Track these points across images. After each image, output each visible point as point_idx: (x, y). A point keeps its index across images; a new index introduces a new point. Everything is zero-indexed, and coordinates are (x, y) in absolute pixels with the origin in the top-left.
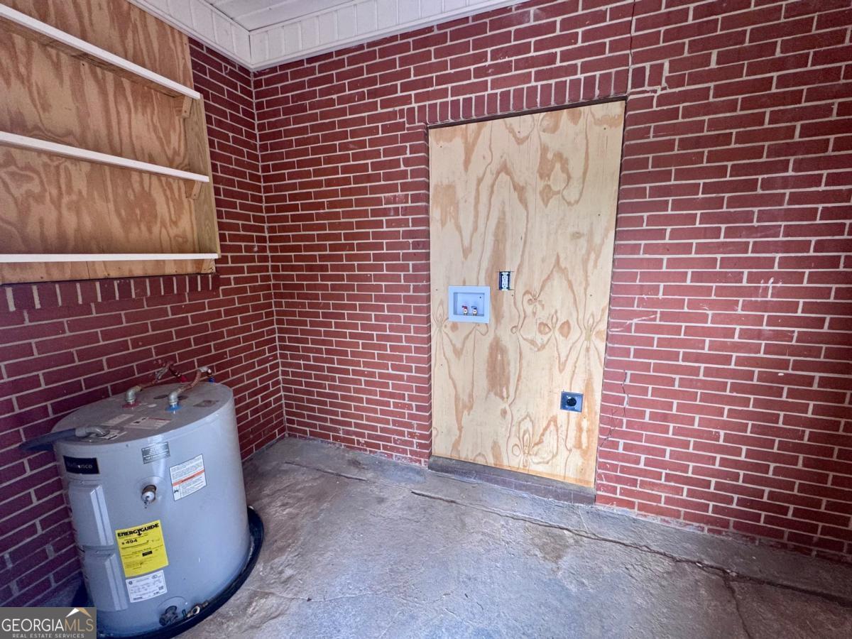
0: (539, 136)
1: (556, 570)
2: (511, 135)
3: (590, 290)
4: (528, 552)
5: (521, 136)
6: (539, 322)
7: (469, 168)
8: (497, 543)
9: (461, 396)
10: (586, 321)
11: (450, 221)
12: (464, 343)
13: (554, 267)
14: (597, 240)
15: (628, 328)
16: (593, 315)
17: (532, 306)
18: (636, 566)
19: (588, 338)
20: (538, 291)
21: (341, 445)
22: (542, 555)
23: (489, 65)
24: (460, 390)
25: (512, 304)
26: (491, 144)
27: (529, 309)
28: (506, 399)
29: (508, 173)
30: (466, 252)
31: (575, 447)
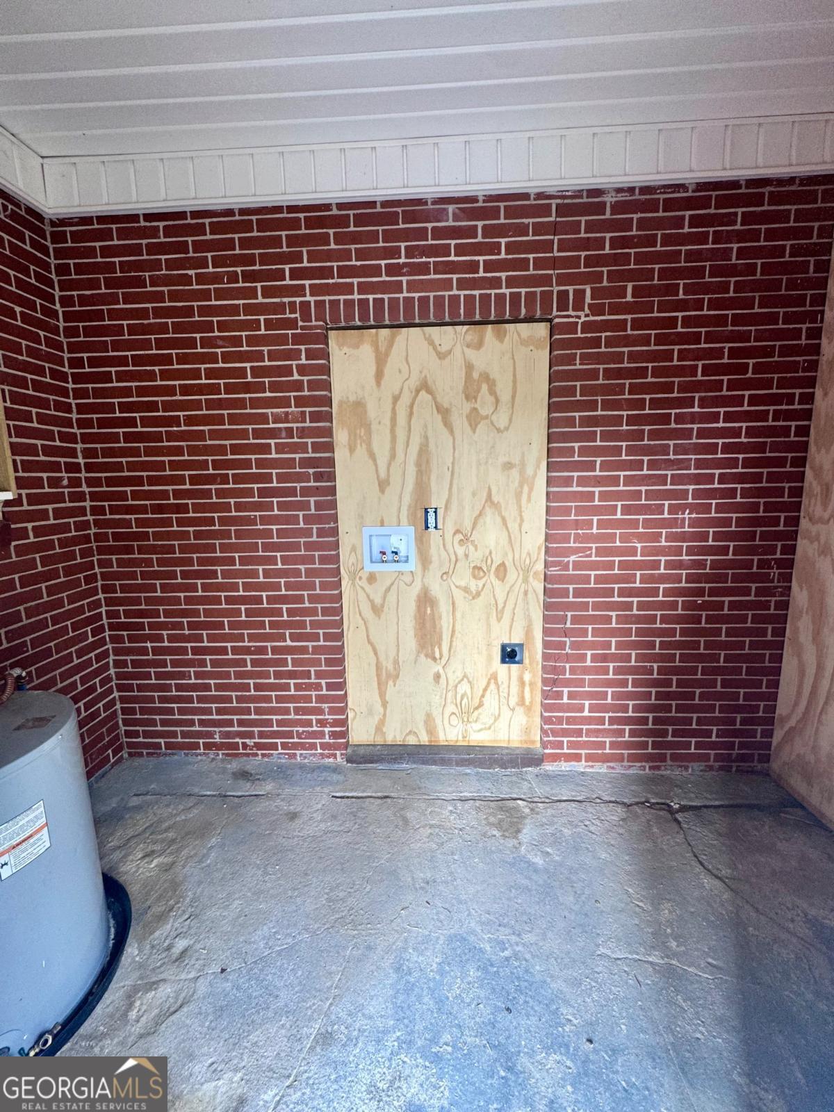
0: (463, 353)
1: (518, 846)
2: (431, 348)
3: (525, 527)
4: (484, 835)
5: (444, 349)
6: (472, 565)
7: (383, 383)
8: (448, 833)
9: (384, 663)
10: (522, 562)
11: (361, 445)
12: (384, 598)
13: (486, 501)
14: (530, 471)
15: (566, 567)
16: (529, 554)
17: (465, 547)
18: (594, 821)
19: (526, 580)
20: (469, 529)
21: (218, 755)
22: (500, 834)
23: (403, 263)
24: (382, 658)
25: (442, 546)
26: (407, 356)
27: (460, 551)
28: (438, 661)
29: (429, 391)
30: (383, 485)
31: (518, 705)
